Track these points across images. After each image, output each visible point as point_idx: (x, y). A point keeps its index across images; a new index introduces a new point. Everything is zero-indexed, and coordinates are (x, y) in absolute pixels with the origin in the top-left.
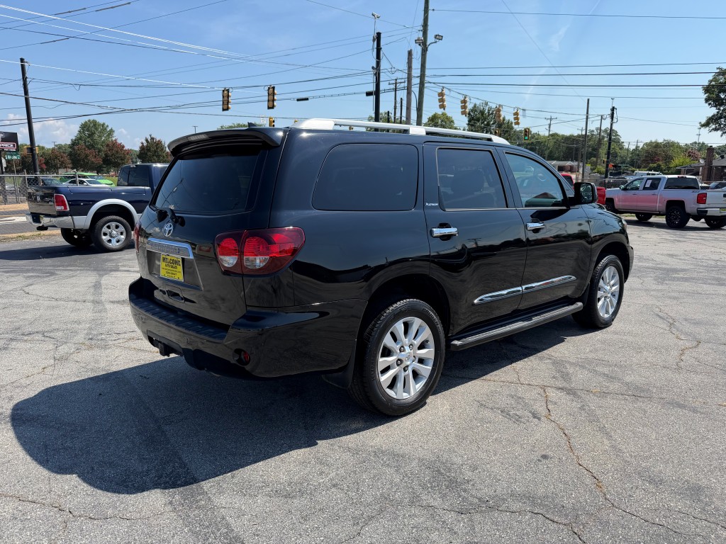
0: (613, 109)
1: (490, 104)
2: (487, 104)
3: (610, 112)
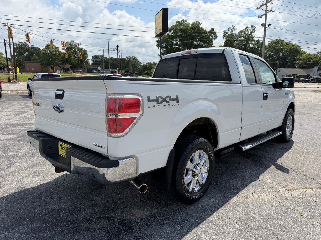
0: (117, 46)
1: (75, 42)
2: (73, 41)
3: (116, 48)
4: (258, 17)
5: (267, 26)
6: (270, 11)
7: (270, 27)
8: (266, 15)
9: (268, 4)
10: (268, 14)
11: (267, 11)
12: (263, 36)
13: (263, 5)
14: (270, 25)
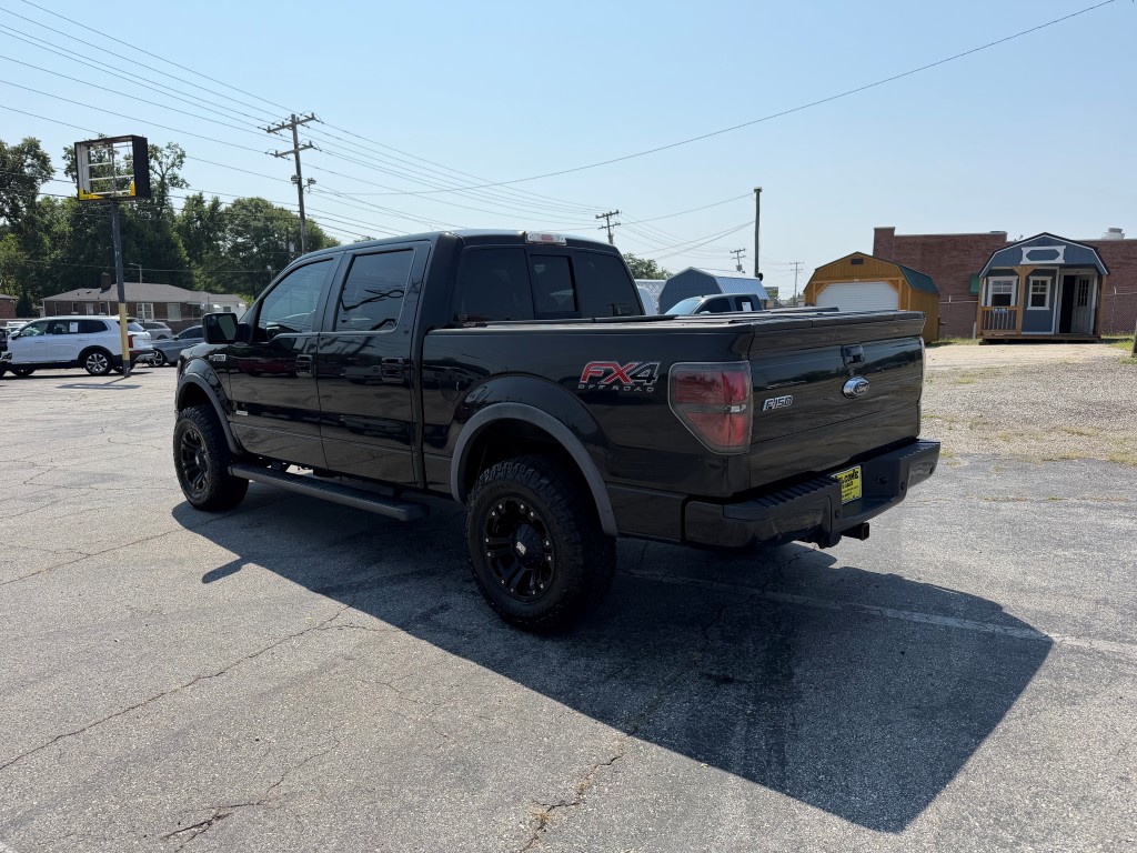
4: (277, 155)
5: (304, 182)
6: (306, 147)
7: (312, 186)
8: (296, 153)
9: (299, 127)
10: (300, 152)
11: (300, 147)
12: (298, 209)
13: (283, 127)
14: (311, 181)
